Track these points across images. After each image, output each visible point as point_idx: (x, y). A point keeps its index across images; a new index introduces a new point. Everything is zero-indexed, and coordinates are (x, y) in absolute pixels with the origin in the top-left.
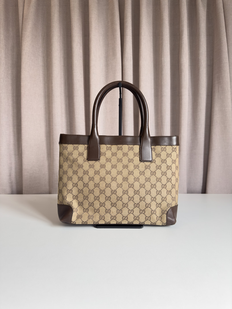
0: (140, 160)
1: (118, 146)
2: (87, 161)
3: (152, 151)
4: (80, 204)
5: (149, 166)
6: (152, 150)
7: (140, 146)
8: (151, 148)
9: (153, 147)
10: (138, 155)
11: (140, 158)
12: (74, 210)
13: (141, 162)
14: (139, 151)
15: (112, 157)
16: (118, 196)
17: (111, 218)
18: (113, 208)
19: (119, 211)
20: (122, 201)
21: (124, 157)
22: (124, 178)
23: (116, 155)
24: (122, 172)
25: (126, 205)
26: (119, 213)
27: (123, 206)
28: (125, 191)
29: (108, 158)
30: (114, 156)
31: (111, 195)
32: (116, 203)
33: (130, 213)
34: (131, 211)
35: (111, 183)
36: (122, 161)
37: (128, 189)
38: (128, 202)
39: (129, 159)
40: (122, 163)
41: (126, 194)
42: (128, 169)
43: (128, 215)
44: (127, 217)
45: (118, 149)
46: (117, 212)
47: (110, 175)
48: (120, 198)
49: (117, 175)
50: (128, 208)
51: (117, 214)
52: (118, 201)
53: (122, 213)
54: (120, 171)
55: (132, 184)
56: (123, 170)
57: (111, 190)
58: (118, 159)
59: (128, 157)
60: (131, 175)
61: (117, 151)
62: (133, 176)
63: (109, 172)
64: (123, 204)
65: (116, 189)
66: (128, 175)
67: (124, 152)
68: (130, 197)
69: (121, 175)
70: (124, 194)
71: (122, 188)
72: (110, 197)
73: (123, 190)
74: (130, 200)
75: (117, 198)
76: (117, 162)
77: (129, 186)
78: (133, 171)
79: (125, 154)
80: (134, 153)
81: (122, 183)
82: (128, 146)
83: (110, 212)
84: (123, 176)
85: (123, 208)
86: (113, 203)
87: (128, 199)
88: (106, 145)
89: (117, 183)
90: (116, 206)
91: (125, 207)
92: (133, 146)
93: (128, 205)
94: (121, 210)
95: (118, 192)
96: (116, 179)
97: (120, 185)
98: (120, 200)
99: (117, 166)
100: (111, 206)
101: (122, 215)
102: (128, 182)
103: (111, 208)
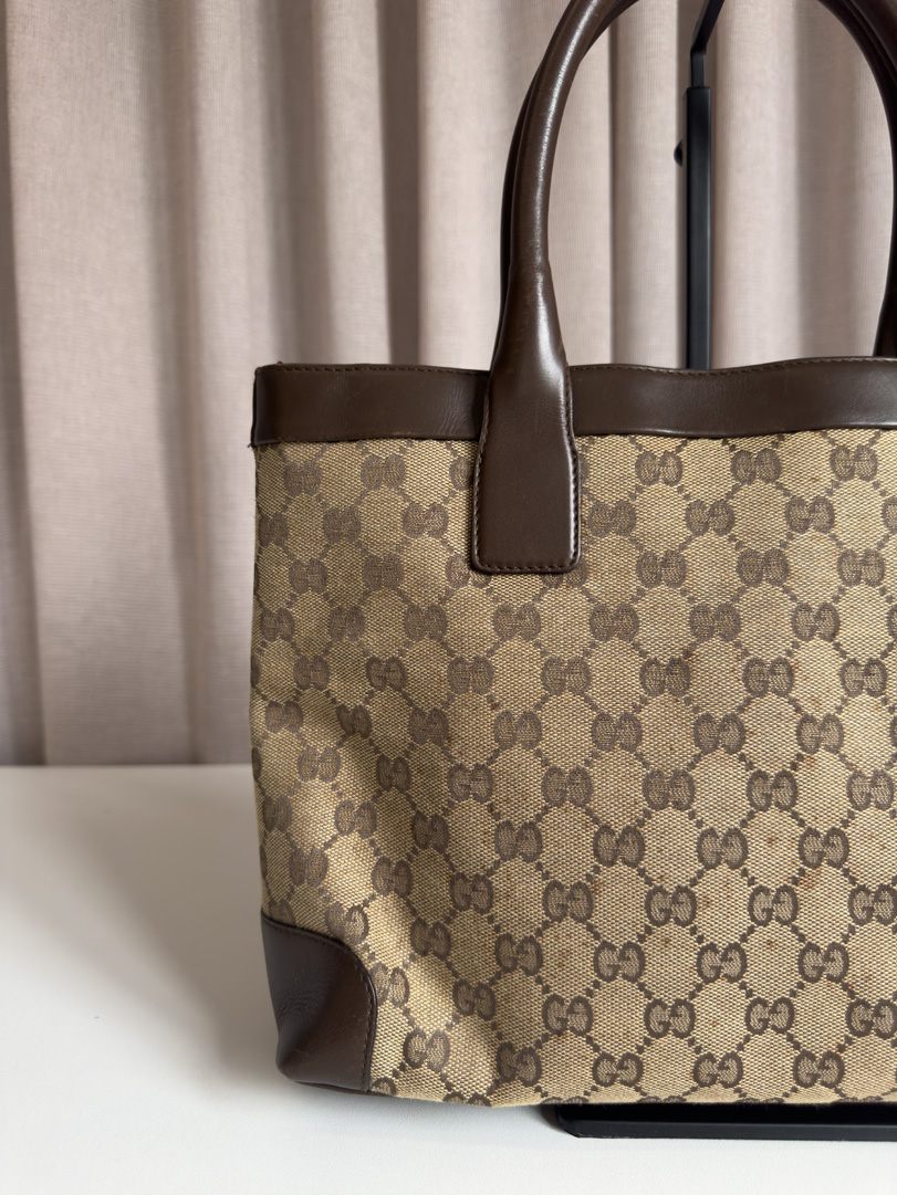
1: (743, 444)
2: (474, 576)
4: (429, 940)
12: (381, 981)
15: (689, 540)
16: (760, 882)
17: (696, 1074)
18: (720, 987)
19: (770, 1015)
20: (795, 930)
21: (802, 539)
22: (807, 719)
23: (731, 523)
24: (790, 673)
25: (833, 960)
26: (765, 1027)
27: (802, 971)
28: (817, 834)
29: (661, 554)
30: (711, 535)
31: (700, 874)
32: (744, 946)
33: (861, 1028)
34: (877, 1014)
35: (692, 766)
36: (786, 571)
37: (845, 824)
38: (846, 939)
39: (845, 555)
40: (786, 590)
41: (830, 863)
42: (837, 646)
43: (841, 1048)
44: (837, 1059)
45: (745, 471)
46: (748, 1019)
47: (681, 699)
48: (777, 900)
49: (748, 701)
50: (845, 987)
51: (747, 1039)
52: (765, 924)
53: (789, 1025)
54: (775, 663)
55: (877, 775)
56: (800, 655)
57: (697, 832)
58: (743, 556)
59: (834, 537)
60: (864, 697)
61: (736, 489)
62: (885, 701)
63: (669, 671)
64: (803, 952)
65: (744, 823)
66: (842, 692)
67: (800, 492)
68: (868, 892)
69: (779, 693)
70: (809, 865)
71: (795, 815)
72: (692, 896)
73: (801, 831)
74: (869, 920)
75: (752, 898)
76: (738, 583)
77: (850, 794)
78: (877, 662)
79: (811, 515)
80: (881, 500)
81: (794, 766)
82: (832, 442)
83: (692, 1027)
84: (798, 710)
85: (801, 986)
86: (712, 947)
87: (851, 909)
88: (632, 441)
89: (750, 766)
90: (740, 976)
91: (824, 980)
92: (873, 442)
93: (846, 957)
94: (783, 1000)
95: (757, 845)
96: (742, 730)
97: (776, 786)
98: (778, 919)
99: (738, 621)
100: (701, 973)
101: (797, 1046)
102: (843, 757)
103: (699, 988)
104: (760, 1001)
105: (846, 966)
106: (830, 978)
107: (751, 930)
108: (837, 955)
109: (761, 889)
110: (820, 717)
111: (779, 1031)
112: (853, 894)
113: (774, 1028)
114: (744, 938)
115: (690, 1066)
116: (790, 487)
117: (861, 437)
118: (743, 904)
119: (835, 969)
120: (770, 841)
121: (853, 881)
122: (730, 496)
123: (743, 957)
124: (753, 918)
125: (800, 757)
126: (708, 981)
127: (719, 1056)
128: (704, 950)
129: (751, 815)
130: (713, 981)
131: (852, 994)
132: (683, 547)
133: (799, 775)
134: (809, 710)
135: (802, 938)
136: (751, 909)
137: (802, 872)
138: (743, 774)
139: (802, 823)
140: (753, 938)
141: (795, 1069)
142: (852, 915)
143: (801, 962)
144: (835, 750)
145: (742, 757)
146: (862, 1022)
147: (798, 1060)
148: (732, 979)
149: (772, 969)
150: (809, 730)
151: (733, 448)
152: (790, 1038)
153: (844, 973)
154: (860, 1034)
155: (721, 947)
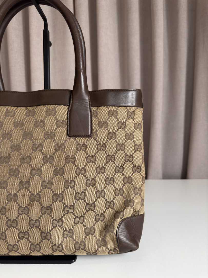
0: (67, 134)
3: (91, 118)
5: (85, 145)
6: (91, 116)
7: (68, 108)
8: (91, 111)
9: (93, 109)
10: (64, 124)
11: (67, 131)
13: (69, 138)
14: (66, 118)
15: (13, 129)
16: (20, 205)
17: (8, 249)
18: (11, 229)
19: (24, 235)
20: (28, 216)
21: (37, 129)
22: (34, 169)
23: (23, 126)
24: (31, 158)
25: (37, 223)
26: (23, 238)
27: (30, 225)
28: (34, 195)
29: (7, 132)
30: (18, 128)
31: (7, 203)
32: (17, 219)
33: (44, 238)
34: (47, 235)
35: (8, 179)
36: (32, 136)
37: (40, 192)
38: (40, 218)
39: (46, 133)
40: (32, 140)
41: (36, 201)
42: (42, 153)
43: (40, 243)
44: (39, 245)
45: (28, 115)
46: (19, 236)
47: (7, 164)
48: (24, 209)
49: (20, 165)
50: (39, 229)
51: (19, 241)
52: (21, 215)
53: (29, 237)
54: (27, 157)
55: (49, 181)
56: (33, 155)
57: (7, 194)
58: (24, 133)
59: (44, 129)
60: (48, 164)
61: (25, 118)
62: (53, 165)
63: (6, 158)
64: (30, 221)
65: (17, 192)
66: (43, 163)
67: (38, 119)
68: (45, 208)
69: (27, 163)
70: (32, 202)
71: (29, 190)
72: (5, 209)
73: (30, 194)
74: (45, 214)
75: (19, 209)
76: (22, 139)
77: (42, 186)
78: (52, 156)
79: (39, 124)
80: (56, 121)
81: (29, 179)
82: (47, 108)
83: (6, 238)
84: (31, 167)
85: (30, 229)
86: (10, 220)
87: (41, 211)
88: (5, 108)
89: (20, 179)
90: (16, 226)
91: (34, 228)
92: (56, 108)
93: (39, 222)
94: (26, 232)
95: (20, 197)
96: (19, 172)
97: (25, 184)
98: (24, 213)
99: (20, 147)
100: (7, 226)
101: (30, 242)
102: (41, 177)
103: (7, 229)
104: (21, 232)
105: (40, 224)
106: (36, 227)
107: (18, 216)
108: (37, 222)
109: (21, 207)
110: (36, 168)
111: (26, 239)
112: (42, 208)
113: (25, 238)
114: (17, 218)
115: (6, 247)
116: (36, 118)
117: (53, 107)
118: (17, 210)
119: (37, 225)
120: (23, 196)
121: (41, 205)
122: (24, 119)
123: (17, 222)
124: (19, 213)
125: (31, 177)
126: (9, 227)
127: (12, 244)
128: (8, 221)
129: (19, 190)
130: (10, 227)
131: (41, 230)
132: (12, 131)
133: (30, 181)
134: (34, 167)
135: (30, 218)
136: (18, 211)
137: (30, 203)
138: (18, 181)
139: (30, 192)
140: (19, 218)
141: (30, 247)
142: (41, 213)
143: (29, 223)
144: (39, 176)
145: (18, 178)
146: (44, 237)
147: (31, 245)
148: (14, 227)
149: (23, 225)
150: (33, 171)
151: (27, 109)
152: (29, 240)
153: (39, 226)
154: (44, 240)
155: (12, 220)
